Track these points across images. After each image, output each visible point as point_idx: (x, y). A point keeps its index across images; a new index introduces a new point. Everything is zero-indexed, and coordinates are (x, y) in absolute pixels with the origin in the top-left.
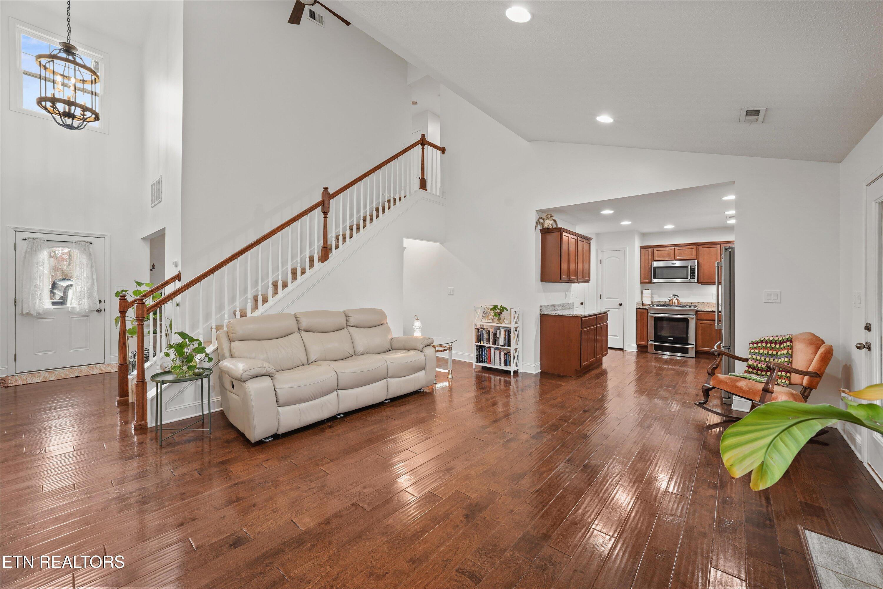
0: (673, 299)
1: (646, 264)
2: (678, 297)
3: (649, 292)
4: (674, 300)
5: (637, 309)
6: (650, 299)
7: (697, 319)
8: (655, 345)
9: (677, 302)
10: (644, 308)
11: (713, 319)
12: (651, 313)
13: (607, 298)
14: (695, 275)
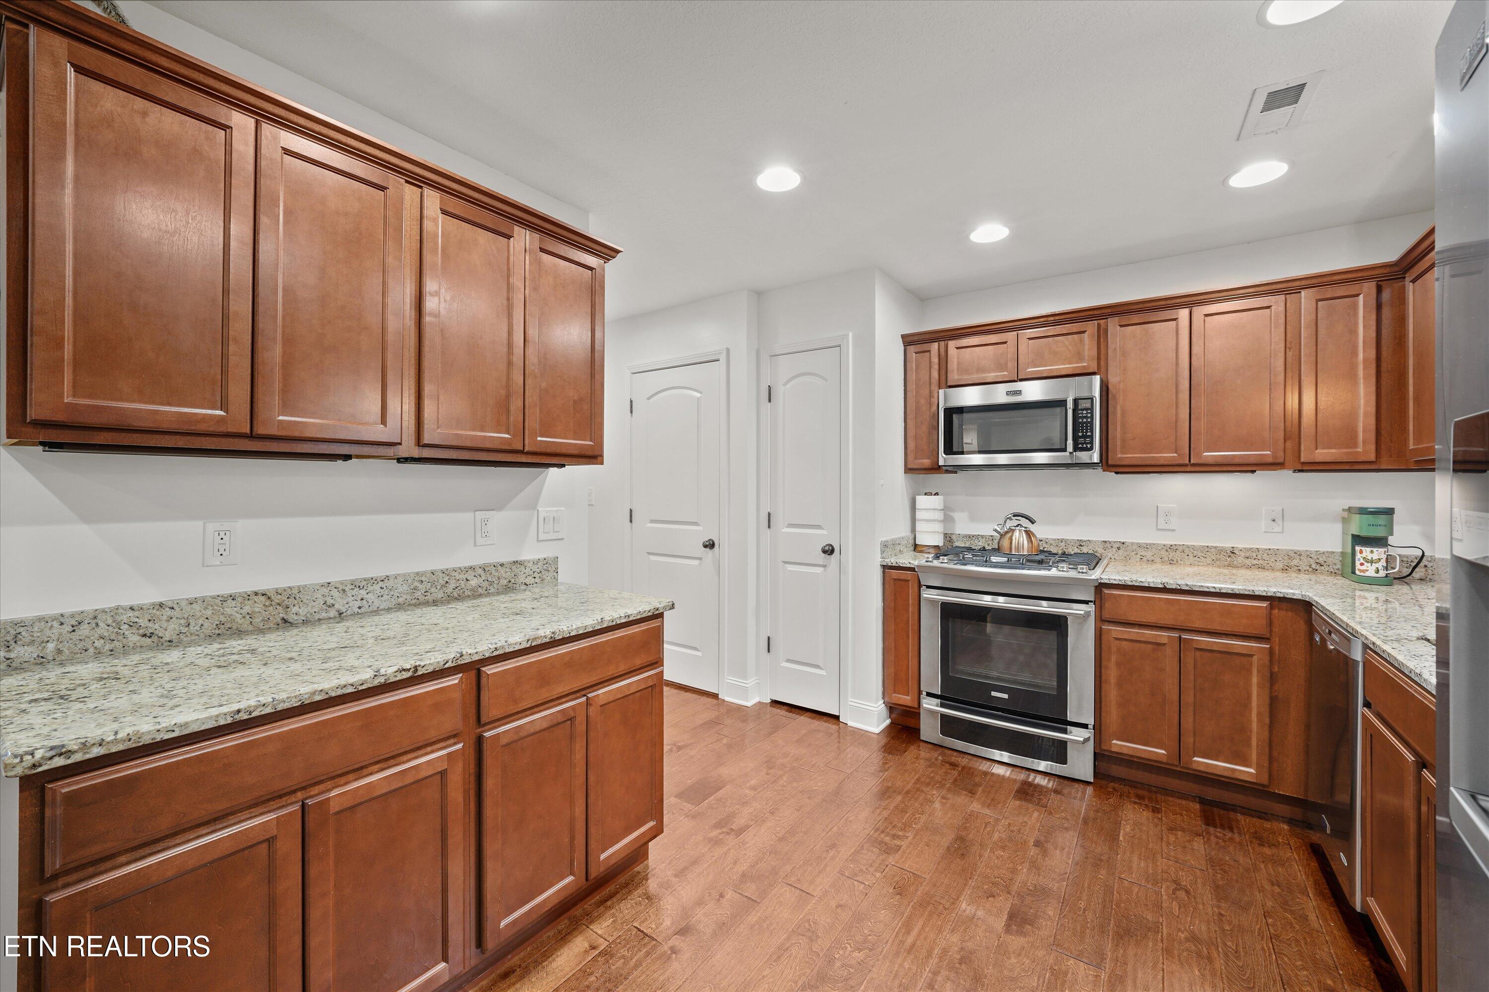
0: (1010, 531)
1: (922, 401)
2: (1033, 522)
3: (935, 502)
4: (1017, 534)
5: (885, 568)
6: (939, 527)
7: (1101, 619)
8: (943, 717)
9: (1026, 543)
10: (909, 565)
11: (1168, 620)
12: (929, 587)
13: (791, 525)
14: (1092, 437)
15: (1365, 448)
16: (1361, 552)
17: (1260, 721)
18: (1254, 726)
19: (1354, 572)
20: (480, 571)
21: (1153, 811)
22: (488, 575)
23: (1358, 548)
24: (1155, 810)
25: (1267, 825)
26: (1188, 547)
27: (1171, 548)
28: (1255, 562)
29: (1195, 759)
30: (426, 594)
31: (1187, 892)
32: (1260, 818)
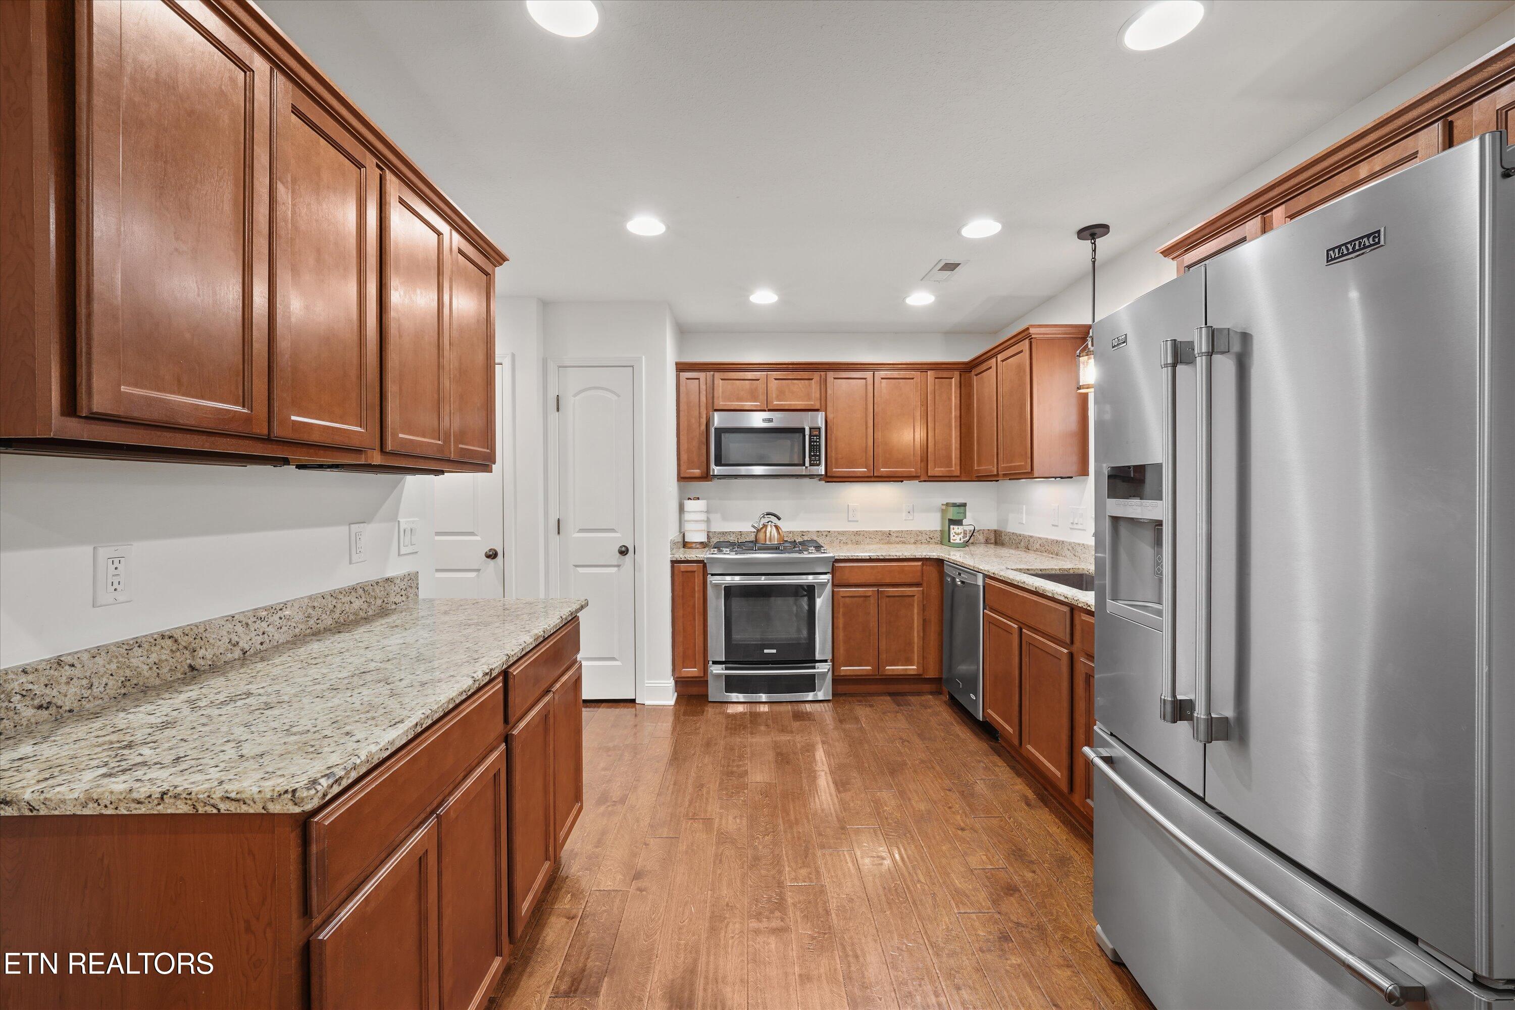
0: (765, 526)
1: (693, 421)
2: (779, 519)
3: (700, 505)
4: (769, 528)
5: (674, 562)
6: (703, 526)
7: (833, 585)
8: (728, 677)
9: (776, 534)
10: (695, 559)
11: (872, 580)
12: (712, 575)
13: (582, 530)
14: (819, 456)
15: (955, 469)
16: (953, 529)
17: (918, 635)
18: (916, 640)
19: (949, 541)
20: (361, 592)
21: (870, 707)
22: (367, 596)
23: (952, 527)
24: (871, 706)
25: (923, 698)
26: (866, 532)
27: (857, 533)
28: (901, 539)
29: (887, 668)
30: (318, 622)
31: (908, 742)
32: (918, 695)
